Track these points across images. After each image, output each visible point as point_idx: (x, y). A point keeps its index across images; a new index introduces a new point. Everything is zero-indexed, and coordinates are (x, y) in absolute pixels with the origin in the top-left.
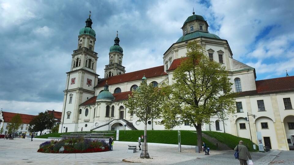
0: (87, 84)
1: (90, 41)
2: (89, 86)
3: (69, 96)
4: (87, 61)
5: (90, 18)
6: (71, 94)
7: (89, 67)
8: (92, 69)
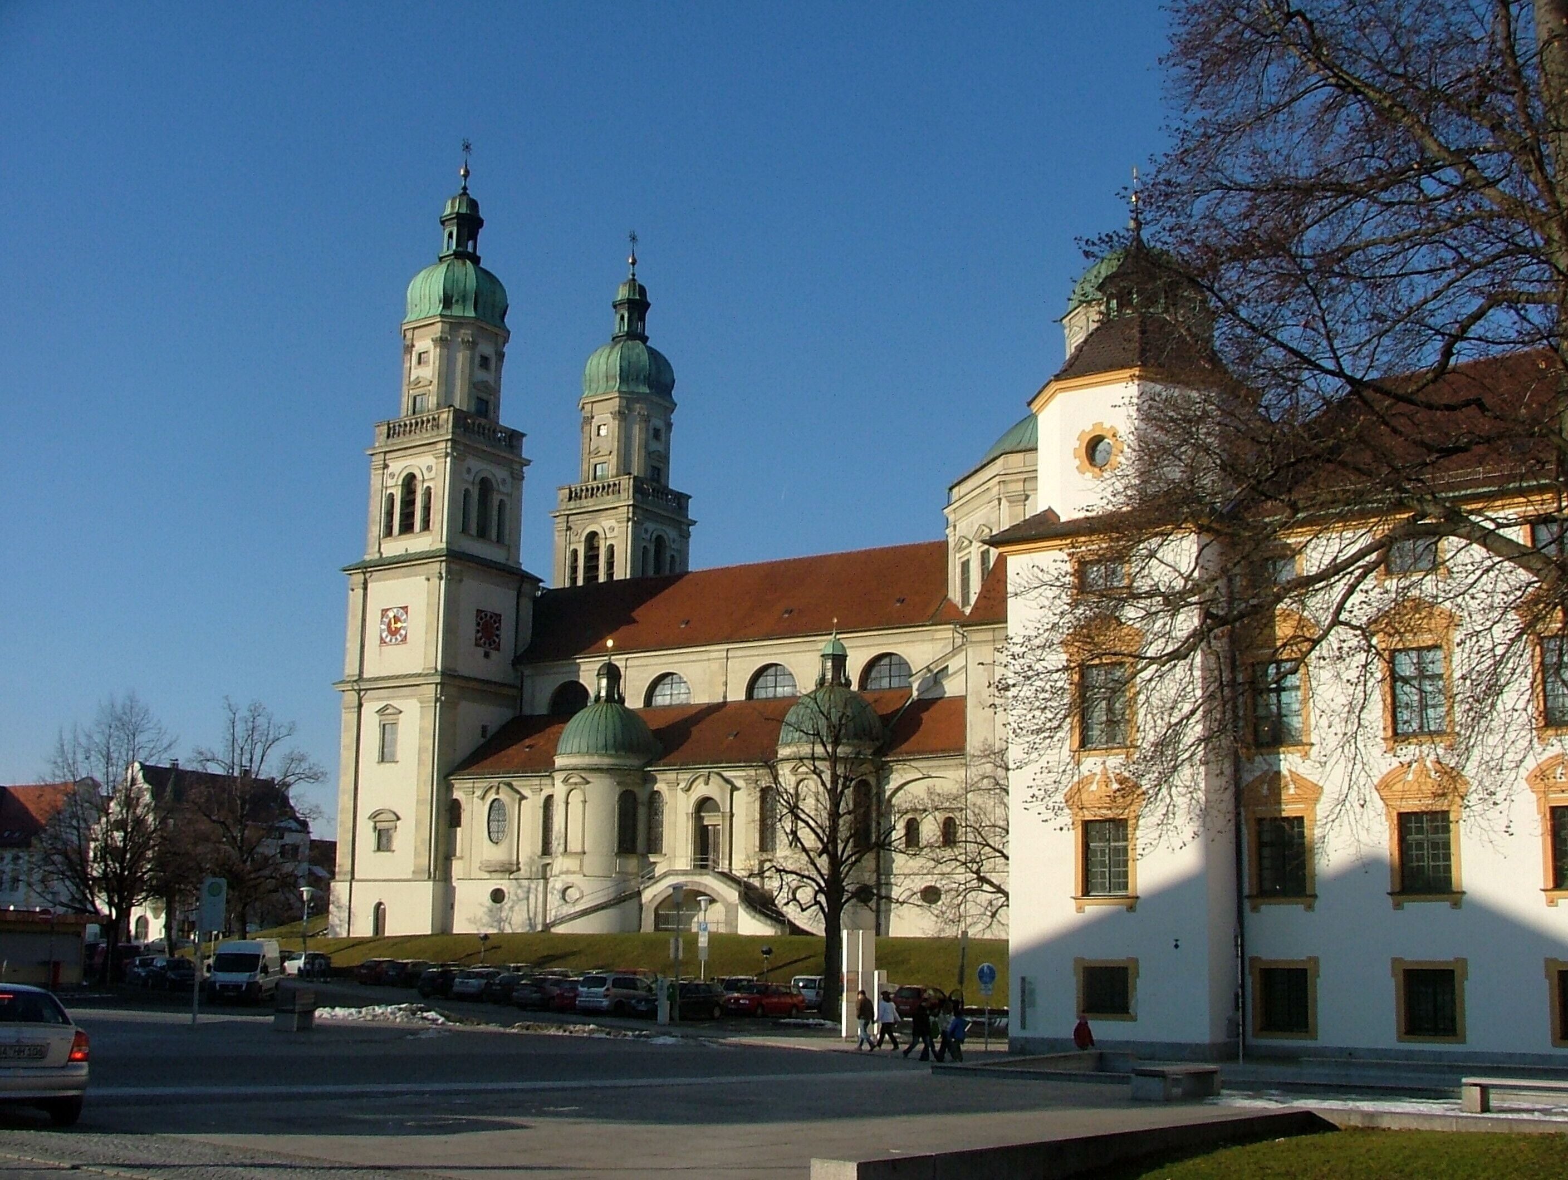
0: (477, 645)
1: (477, 360)
2: (487, 655)
3: (376, 718)
4: (467, 493)
5: (465, 188)
6: (386, 707)
7: (482, 534)
8: (500, 540)
